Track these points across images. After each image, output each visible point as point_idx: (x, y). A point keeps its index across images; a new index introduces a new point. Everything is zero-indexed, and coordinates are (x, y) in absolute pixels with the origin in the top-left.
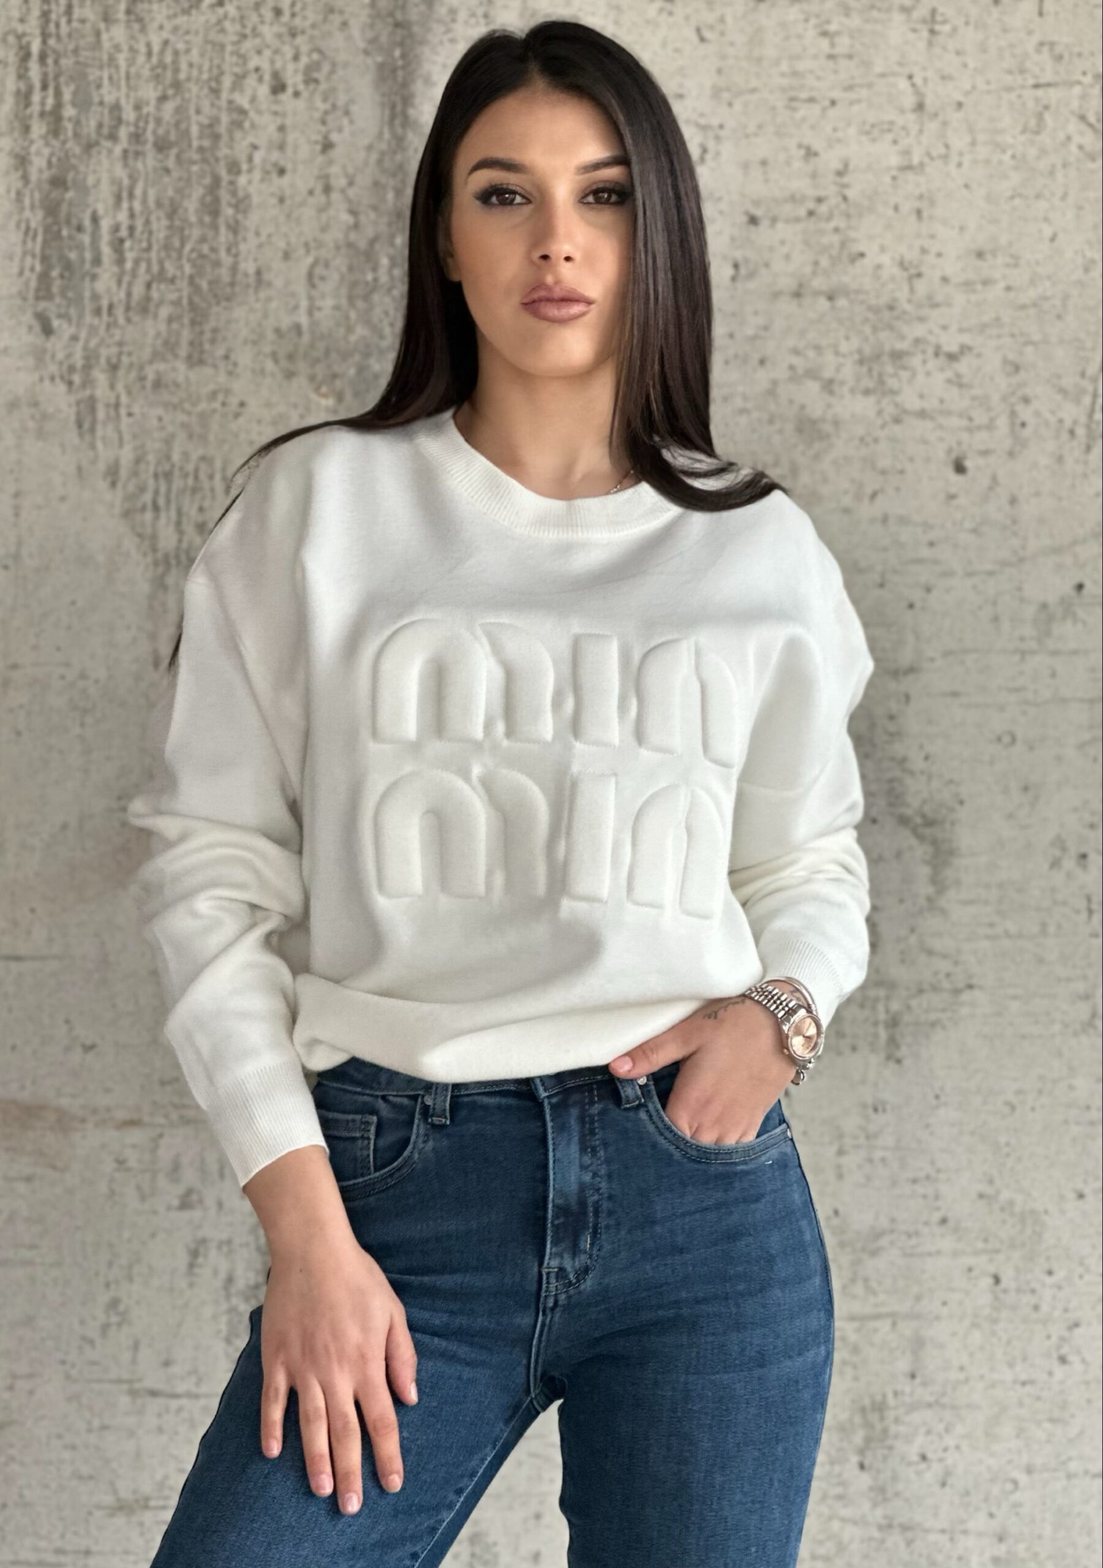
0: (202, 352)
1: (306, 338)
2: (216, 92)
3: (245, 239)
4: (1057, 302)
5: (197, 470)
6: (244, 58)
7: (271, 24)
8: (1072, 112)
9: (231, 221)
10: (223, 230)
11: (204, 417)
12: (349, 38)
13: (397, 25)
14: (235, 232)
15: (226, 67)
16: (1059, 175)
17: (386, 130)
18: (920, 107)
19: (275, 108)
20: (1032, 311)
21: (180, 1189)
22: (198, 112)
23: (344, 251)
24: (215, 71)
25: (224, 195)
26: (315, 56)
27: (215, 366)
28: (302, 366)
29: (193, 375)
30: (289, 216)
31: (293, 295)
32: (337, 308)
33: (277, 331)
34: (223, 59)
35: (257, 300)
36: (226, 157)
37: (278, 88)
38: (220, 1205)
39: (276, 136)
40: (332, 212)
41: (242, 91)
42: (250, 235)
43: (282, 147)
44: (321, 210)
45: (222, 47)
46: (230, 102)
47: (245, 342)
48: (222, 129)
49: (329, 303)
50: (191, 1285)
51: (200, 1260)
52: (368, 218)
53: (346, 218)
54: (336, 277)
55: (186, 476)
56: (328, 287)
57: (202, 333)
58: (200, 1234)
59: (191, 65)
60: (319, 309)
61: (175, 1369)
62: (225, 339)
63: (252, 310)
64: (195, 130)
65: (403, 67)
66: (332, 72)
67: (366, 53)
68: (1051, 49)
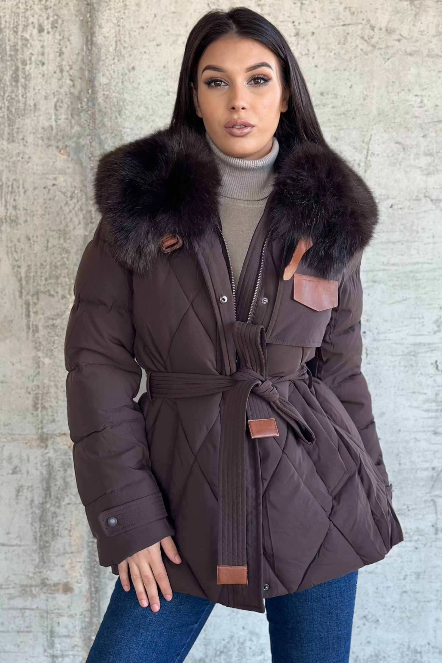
0: (13, 137)
1: (54, 132)
2: (16, 32)
3: (29, 91)
4: (352, 112)
5: (12, 184)
6: (27, 19)
7: (38, 5)
8: (358, 36)
9: (23, 84)
10: (20, 88)
11: (14, 163)
12: (69, 10)
13: (88, 4)
14: (25, 89)
15: (20, 23)
16: (353, 61)
17: (85, 47)
18: (297, 35)
19: (40, 38)
20: (343, 116)
21: (12, 467)
22: (9, 40)
23: (68, 96)
24: (16, 24)
25: (20, 74)
26: (55, 17)
27: (19, 143)
28: (53, 142)
29: (10, 147)
30: (46, 82)
31: (49, 113)
32: (67, 119)
33: (43, 128)
34: (19, 20)
35: (35, 116)
36: (21, 58)
37: (41, 30)
38: (28, 472)
39: (40, 49)
40: (64, 80)
41: (27, 31)
42: (31, 90)
43: (43, 54)
44: (59, 80)
45: (18, 14)
46: (22, 36)
47: (30, 133)
48: (19, 47)
49: (63, 117)
50: (17, 503)
51: (20, 494)
52: (78, 83)
53: (69, 82)
54: (66, 106)
55: (9, 186)
56: (63, 111)
57: (13, 129)
58: (20, 483)
59: (6, 22)
60: (59, 119)
61: (12, 536)
62: (22, 132)
63: (33, 120)
64: (8, 48)
65: (91, 21)
66: (62, 24)
67: (76, 16)
68: (350, 10)
